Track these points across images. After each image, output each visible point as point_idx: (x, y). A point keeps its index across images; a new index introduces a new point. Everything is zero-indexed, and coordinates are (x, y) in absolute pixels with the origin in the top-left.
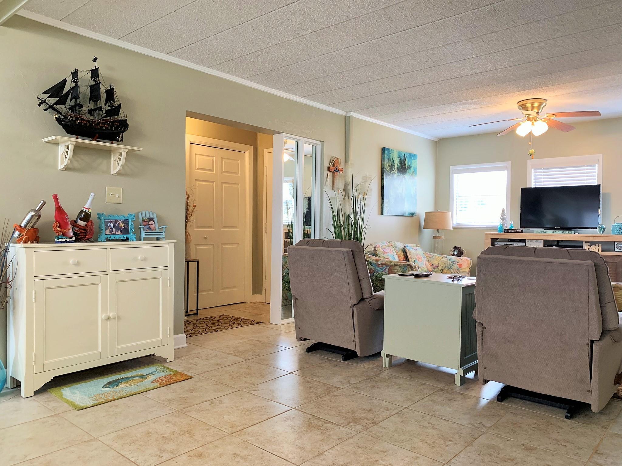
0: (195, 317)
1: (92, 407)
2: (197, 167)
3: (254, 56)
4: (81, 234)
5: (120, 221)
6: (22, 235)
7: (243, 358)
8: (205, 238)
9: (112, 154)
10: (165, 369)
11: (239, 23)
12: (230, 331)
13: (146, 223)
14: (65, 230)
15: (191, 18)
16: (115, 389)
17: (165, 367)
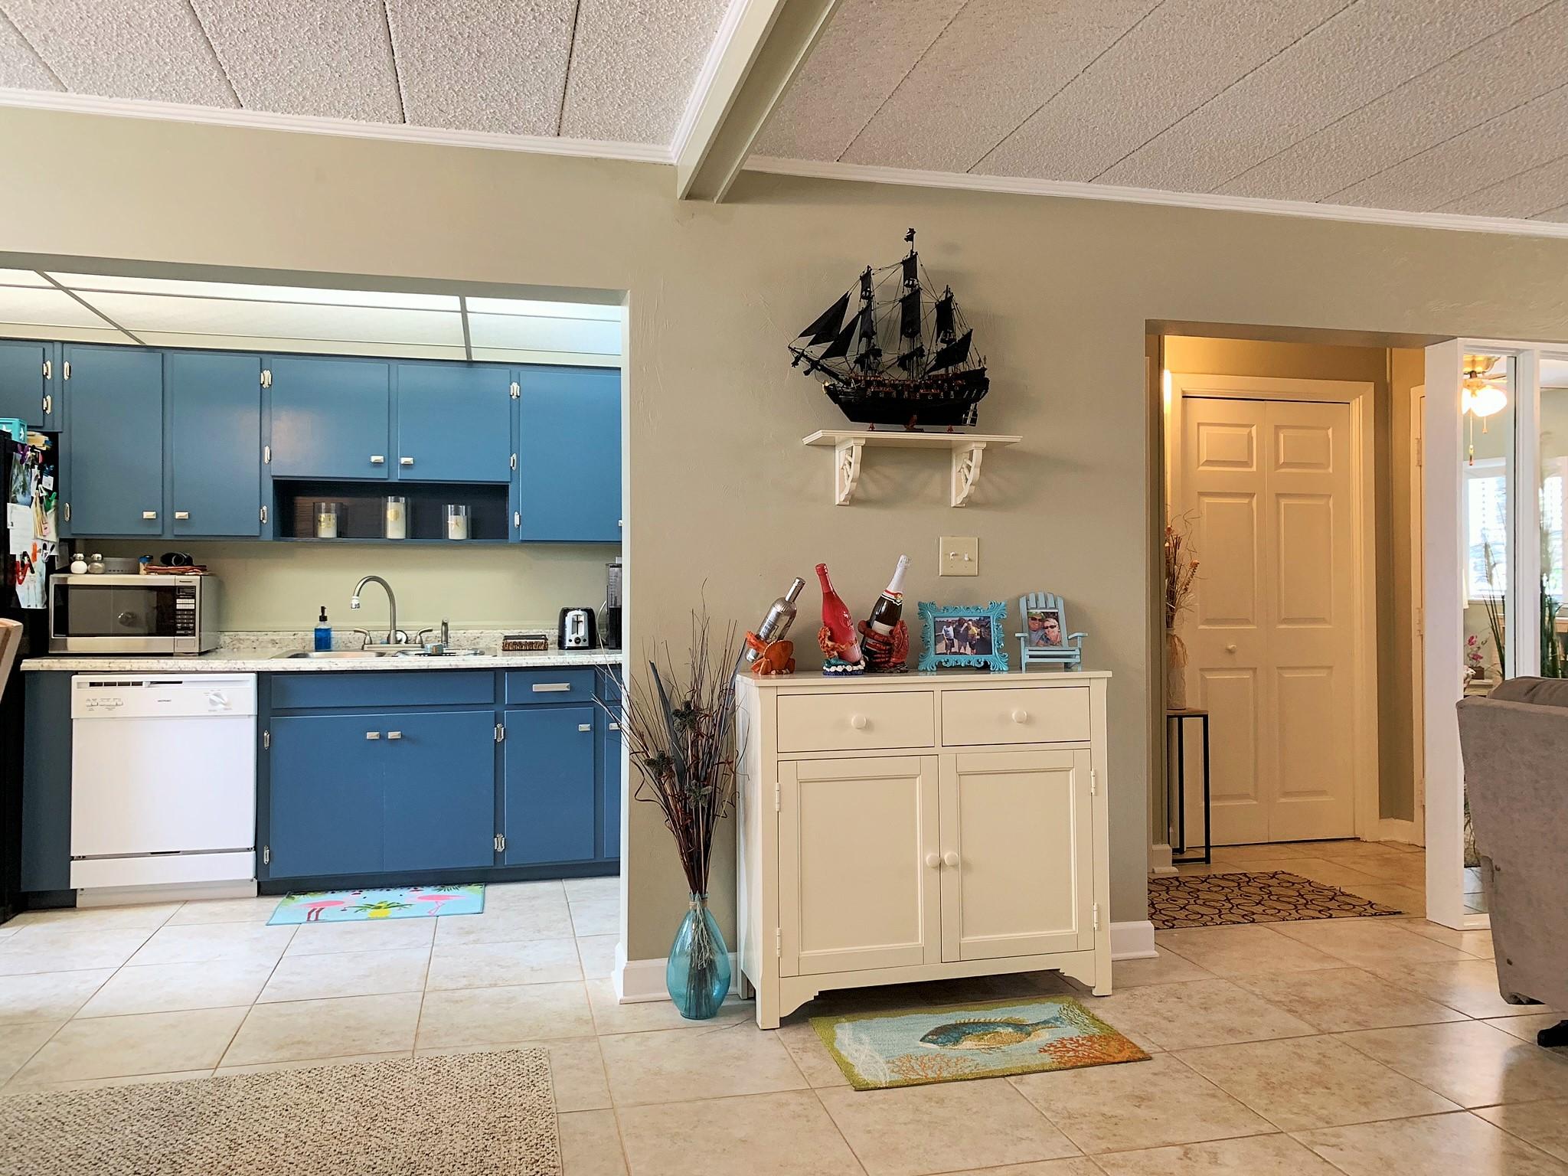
0: (1200, 871)
1: (887, 1088)
2: (1204, 458)
3: (1335, 133)
4: (879, 653)
5: (970, 620)
6: (759, 656)
7: (1313, 1026)
8: (1230, 652)
9: (954, 456)
10: (1084, 1016)
11: (1271, 53)
12: (1291, 927)
13: (1037, 625)
14: (843, 647)
15: (1130, 76)
16: (950, 1051)
17: (1083, 1010)
